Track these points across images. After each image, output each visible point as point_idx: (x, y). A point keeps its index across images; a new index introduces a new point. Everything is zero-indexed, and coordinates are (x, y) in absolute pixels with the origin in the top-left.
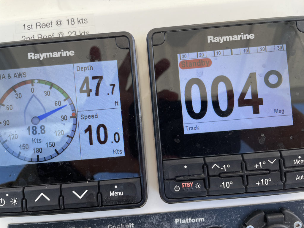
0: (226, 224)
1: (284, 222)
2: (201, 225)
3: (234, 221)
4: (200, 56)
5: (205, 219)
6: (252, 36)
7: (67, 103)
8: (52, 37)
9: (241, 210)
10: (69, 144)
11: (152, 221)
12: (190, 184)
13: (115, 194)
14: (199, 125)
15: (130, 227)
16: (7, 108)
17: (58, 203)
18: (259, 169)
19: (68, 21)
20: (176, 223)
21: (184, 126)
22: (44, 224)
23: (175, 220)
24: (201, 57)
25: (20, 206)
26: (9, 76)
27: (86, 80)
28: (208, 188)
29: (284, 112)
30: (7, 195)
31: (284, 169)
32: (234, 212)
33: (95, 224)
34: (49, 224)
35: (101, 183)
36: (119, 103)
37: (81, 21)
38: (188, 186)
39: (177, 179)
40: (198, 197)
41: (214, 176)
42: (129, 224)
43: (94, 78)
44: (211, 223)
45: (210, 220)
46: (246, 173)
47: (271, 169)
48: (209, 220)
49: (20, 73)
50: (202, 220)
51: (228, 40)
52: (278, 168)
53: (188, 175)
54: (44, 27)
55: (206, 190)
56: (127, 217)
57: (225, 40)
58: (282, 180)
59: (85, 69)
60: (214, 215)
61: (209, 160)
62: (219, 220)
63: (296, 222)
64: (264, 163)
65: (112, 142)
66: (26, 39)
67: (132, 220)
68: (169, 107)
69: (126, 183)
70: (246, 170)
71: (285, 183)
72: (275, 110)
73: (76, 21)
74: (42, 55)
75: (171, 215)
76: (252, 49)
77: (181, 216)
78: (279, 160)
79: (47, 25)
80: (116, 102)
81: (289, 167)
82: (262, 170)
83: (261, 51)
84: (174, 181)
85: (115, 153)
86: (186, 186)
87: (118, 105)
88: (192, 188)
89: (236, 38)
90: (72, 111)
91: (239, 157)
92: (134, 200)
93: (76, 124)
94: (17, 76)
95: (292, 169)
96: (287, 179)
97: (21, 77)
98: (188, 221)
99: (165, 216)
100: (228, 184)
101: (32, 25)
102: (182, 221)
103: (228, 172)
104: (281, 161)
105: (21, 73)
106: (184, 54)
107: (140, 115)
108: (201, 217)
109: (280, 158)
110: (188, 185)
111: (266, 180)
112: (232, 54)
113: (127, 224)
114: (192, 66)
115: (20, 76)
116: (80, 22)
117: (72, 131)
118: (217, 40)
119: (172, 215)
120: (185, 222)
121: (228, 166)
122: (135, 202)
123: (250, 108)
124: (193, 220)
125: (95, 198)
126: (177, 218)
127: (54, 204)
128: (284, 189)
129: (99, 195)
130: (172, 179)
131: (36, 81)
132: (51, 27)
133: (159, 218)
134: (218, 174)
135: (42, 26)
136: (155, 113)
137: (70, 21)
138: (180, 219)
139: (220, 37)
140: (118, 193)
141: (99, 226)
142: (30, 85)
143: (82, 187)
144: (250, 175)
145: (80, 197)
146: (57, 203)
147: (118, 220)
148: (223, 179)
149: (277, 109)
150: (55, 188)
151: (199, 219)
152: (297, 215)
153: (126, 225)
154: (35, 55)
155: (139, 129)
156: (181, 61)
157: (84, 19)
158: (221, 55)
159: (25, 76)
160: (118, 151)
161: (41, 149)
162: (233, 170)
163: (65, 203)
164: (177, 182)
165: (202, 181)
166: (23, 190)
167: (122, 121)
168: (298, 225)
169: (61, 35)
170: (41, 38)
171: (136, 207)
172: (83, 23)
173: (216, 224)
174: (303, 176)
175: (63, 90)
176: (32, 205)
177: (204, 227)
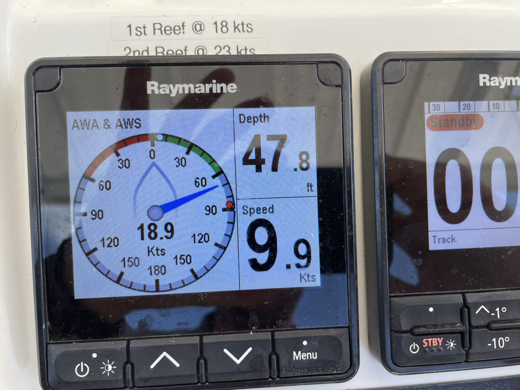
4: (464, 109)
7: (218, 181)
8: (184, 54)
10: (218, 260)
12: (438, 341)
13: (303, 356)
14: (455, 234)
16: (100, 185)
17: (196, 371)
19: (215, 25)
21: (430, 235)
24: (465, 111)
25: (121, 377)
26: (106, 123)
27: (256, 142)
28: (468, 349)
30: (95, 355)
35: (277, 336)
36: (315, 188)
37: (240, 27)
38: (434, 345)
39: (416, 331)
40: (449, 364)
41: (479, 327)
43: (270, 138)
49: (128, 119)
51: (514, 84)
53: (433, 326)
54: (168, 32)
55: (463, 351)
59: (256, 119)
61: (472, 298)
66: (132, 54)
69: (324, 336)
73: (231, 26)
74: (174, 87)
79: (174, 30)
80: (309, 186)
84: (409, 335)
85: (303, 279)
86: (430, 345)
87: (312, 191)
88: (441, 348)
90: (227, 197)
92: (337, 368)
93: (233, 223)
94: (123, 125)
97: (131, 127)
100: (501, 340)
101: (144, 27)
103: (503, 321)
105: (131, 120)
106: (436, 103)
110: (434, 342)
112: (518, 109)
114: (450, 125)
115: (128, 126)
116: (238, 29)
117: (226, 235)
118: (494, 83)
121: (504, 309)
122: (339, 372)
125: (266, 362)
129: (274, 357)
130: (406, 332)
131: (160, 137)
132: (182, 33)
134: (486, 324)
135: (165, 30)
137: (219, 26)
140: (308, 354)
142: (148, 143)
143: (241, 341)
145: (238, 362)
146: (194, 372)
148: (494, 332)
154: (161, 86)
155: (351, 237)
156: (429, 115)
157: (246, 23)
158: (499, 110)
159: (138, 126)
160: (308, 276)
161: (163, 268)
162: (511, 317)
163: (210, 371)
164: (414, 337)
165: (459, 336)
166: (128, 346)
167: (320, 222)
169: (201, 52)
170: (163, 53)
171: (339, 380)
172: (243, 30)
175: (212, 159)
176: (145, 375)
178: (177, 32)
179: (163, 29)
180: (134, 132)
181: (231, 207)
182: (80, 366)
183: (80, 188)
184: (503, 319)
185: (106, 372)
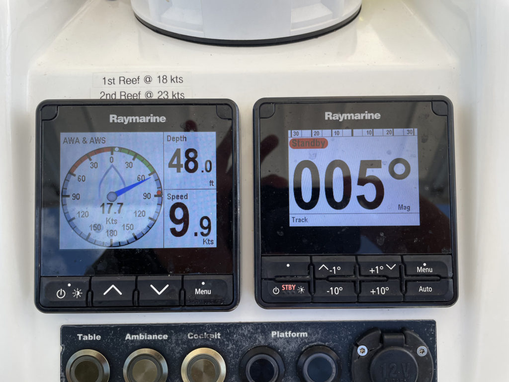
0: (333, 342)
1: (405, 345)
2: (303, 341)
3: (344, 340)
4: (315, 135)
5: (308, 334)
7: (152, 177)
8: (138, 98)
9: (353, 326)
10: (150, 228)
11: (243, 332)
12: (292, 287)
13: (201, 292)
14: (307, 217)
15: (216, 338)
16: (79, 178)
18: (375, 275)
19: (158, 78)
20: (273, 336)
21: (291, 216)
22: (108, 327)
23: (271, 333)
25: (85, 299)
26: (84, 140)
27: (177, 153)
28: (313, 294)
29: (409, 209)
30: (69, 285)
31: (405, 277)
32: (345, 328)
33: (173, 331)
34: (114, 327)
35: (185, 278)
36: (215, 184)
37: (175, 80)
38: (289, 289)
39: (277, 279)
40: (300, 303)
41: (320, 279)
42: (214, 334)
44: (316, 340)
46: (359, 278)
47: (390, 276)
48: (313, 336)
50: (304, 334)
51: (349, 118)
52: (398, 275)
53: (291, 276)
54: (128, 83)
55: (310, 295)
56: (213, 325)
57: (346, 118)
58: (401, 290)
59: (178, 139)
60: (320, 330)
61: (316, 259)
62: (326, 337)
63: (420, 346)
64: (382, 268)
66: (104, 98)
67: (218, 329)
68: (274, 193)
69: (216, 280)
70: (360, 275)
71: (406, 295)
72: (399, 205)
73: (169, 79)
74: (127, 118)
75: (267, 326)
76: (377, 131)
77: (279, 328)
79: (133, 81)
80: (211, 182)
81: (412, 276)
82: (379, 276)
83: (387, 134)
84: (273, 281)
85: (205, 242)
86: (287, 289)
87: (213, 185)
88: (294, 292)
89: (359, 116)
90: (158, 188)
91: (352, 259)
92: (223, 301)
93: (161, 204)
94: (94, 141)
95: (415, 278)
96: (408, 290)
97: (99, 143)
98: (288, 335)
99: (260, 326)
100: (337, 289)
101: (114, 79)
102: (280, 335)
103: (338, 276)
104: (402, 267)
105: (99, 138)
106: (296, 131)
107: (238, 199)
108: (304, 332)
109: (400, 264)
110: (289, 287)
111: (383, 289)
112: (352, 135)
113: (212, 334)
114: (305, 145)
117: (156, 212)
118: (336, 118)
119: (269, 326)
120: (284, 336)
121: (339, 268)
122: (225, 304)
124: (294, 335)
125: (177, 295)
126: (274, 330)
127: (127, 299)
128: (404, 302)
129: (183, 292)
130: (270, 279)
131: (117, 149)
132: (137, 83)
133: (253, 329)
134: (326, 277)
135: (127, 81)
136: (256, 198)
137: (161, 79)
138: (278, 332)
139: (340, 115)
140: (205, 291)
141: (177, 333)
142: (109, 153)
143: (162, 281)
144: (363, 281)
145: (159, 293)
146: (130, 298)
147: (201, 328)
148: (331, 283)
149: (402, 205)
150: (130, 279)
151: (301, 334)
153: (210, 335)
154: (118, 118)
155: (236, 216)
156: (292, 138)
157: (178, 77)
158: (339, 135)
159: (103, 142)
160: (209, 240)
161: (115, 232)
162: (343, 274)
163: (140, 299)
164: (277, 283)
165: (307, 284)
166: (90, 280)
167: (217, 205)
168: (422, 350)
169: (149, 95)
170: (125, 95)
171: (226, 310)
172: (177, 82)
173: (321, 341)
174: (427, 288)
175: (149, 163)
176: (100, 299)
177: (307, 344)
178: (134, 82)
179: (125, 80)
180: (101, 146)
181: (160, 195)
182: (60, 292)
183: (67, 180)
184: (338, 275)
185: (76, 296)
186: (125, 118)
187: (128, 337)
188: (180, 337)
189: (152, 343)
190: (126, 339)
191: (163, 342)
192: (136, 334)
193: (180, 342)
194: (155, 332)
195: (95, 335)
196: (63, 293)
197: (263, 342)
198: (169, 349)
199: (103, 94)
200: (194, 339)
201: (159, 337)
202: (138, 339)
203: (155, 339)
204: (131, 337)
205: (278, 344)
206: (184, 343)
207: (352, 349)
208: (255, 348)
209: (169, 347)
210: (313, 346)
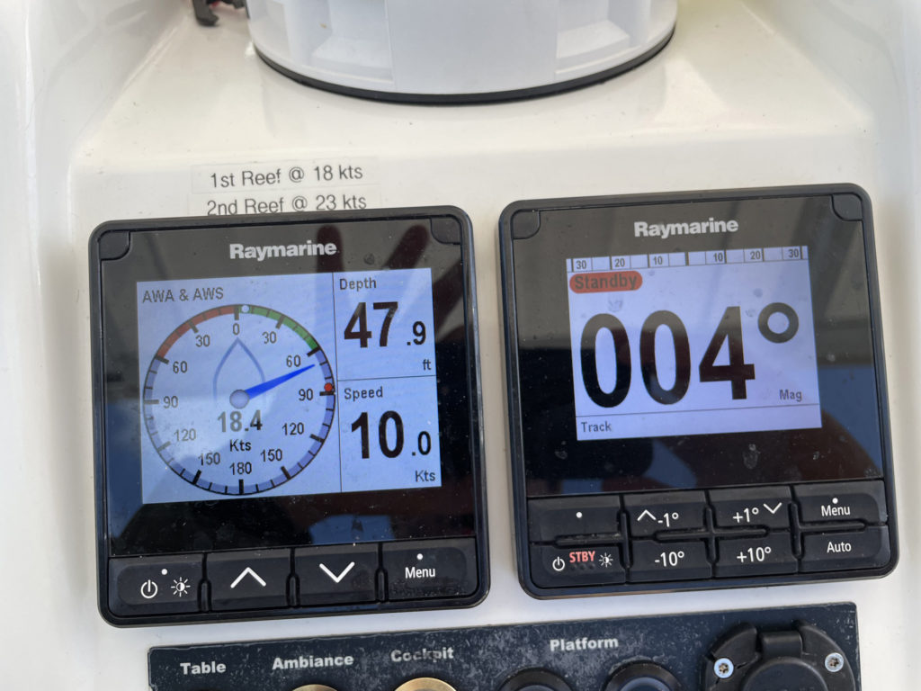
0: (667, 655)
1: (803, 653)
2: (611, 655)
3: (688, 648)
4: (617, 266)
5: (620, 641)
6: (732, 226)
7: (314, 359)
9: (702, 623)
10: (314, 455)
11: (496, 643)
12: (589, 556)
13: (417, 573)
14: (610, 420)
15: (445, 657)
16: (174, 367)
17: (285, 591)
18: (744, 525)
19: (316, 172)
20: (552, 649)
21: (579, 421)
22: (238, 647)
23: (549, 643)
24: (618, 268)
25: (195, 598)
26: (182, 294)
27: (360, 312)
28: (628, 567)
29: (800, 397)
30: (164, 572)
31: (800, 527)
32: (688, 627)
33: (362, 649)
34: (250, 646)
35: (386, 548)
36: (433, 365)
37: (347, 173)
38: (584, 560)
39: (561, 542)
40: (605, 585)
41: (642, 538)
42: (441, 650)
43: (377, 306)
44: (634, 651)
45: (631, 644)
46: (714, 532)
47: (771, 525)
48: (628, 645)
49: (208, 289)
50: (612, 643)
51: (680, 232)
52: (786, 523)
53: (584, 535)
54: (260, 182)
55: (623, 570)
56: (439, 633)
57: (673, 233)
58: (794, 551)
59: (360, 285)
60: (641, 632)
61: (631, 501)
62: (652, 645)
63: (829, 653)
64: (756, 511)
65: (414, 454)
66: (215, 212)
67: (448, 641)
68: (546, 377)
69: (443, 548)
70: (716, 526)
71: (803, 560)
72: (781, 391)
73: (336, 172)
74: (262, 249)
75: (540, 630)
76: (733, 254)
77: (565, 632)
78: (790, 506)
79: (267, 179)
80: (426, 363)
81: (813, 523)
82: (750, 526)
83: (752, 258)
84: (551, 547)
85: (419, 478)
86: (579, 560)
87: (430, 369)
88: (594, 565)
89: (698, 228)
90: (326, 378)
91: (699, 496)
92: (460, 589)
93: (333, 410)
94: (202, 295)
95: (817, 527)
96: (807, 551)
97: (212, 298)
98: (581, 645)
99: (528, 631)
100: (673, 556)
101: (232, 177)
102: (565, 645)
103: (674, 531)
104: (794, 507)
105: (211, 290)
106: (581, 260)
107: (478, 392)
108: (612, 637)
109: (790, 502)
110: (583, 556)
111: (760, 551)
112: (687, 263)
113: (438, 650)
114: (599, 285)
115: (209, 297)
116: (345, 175)
117: (324, 424)
118: (655, 232)
119: (544, 631)
120: (573, 648)
121: (676, 516)
122: (463, 594)
123: (726, 386)
124: (592, 644)
125: (372, 581)
126: (555, 638)
127: (277, 594)
128: (799, 573)
129: (382, 575)
130: (547, 543)
132: (276, 182)
133: (514, 638)
134: (651, 533)
135: (256, 179)
136: (512, 390)
137: (322, 172)
138: (562, 641)
139: (663, 226)
140: (423, 570)
141: (370, 653)
142: (231, 316)
143: (340, 555)
144: (722, 538)
145: (337, 580)
147: (416, 639)
148: (662, 544)
149: (787, 391)
150: (281, 555)
151: (606, 642)
152: (834, 639)
153: (434, 652)
154: (247, 249)
155: (477, 425)
156: (573, 274)
157: (353, 167)
158: (663, 264)
159: (220, 296)
160: (426, 474)
161: (248, 466)
162: (684, 526)
163: (301, 592)
164: (559, 550)
165: (617, 549)
166: (204, 561)
167: (439, 407)
168: (835, 661)
169: (299, 204)
170: (253, 206)
171: (464, 604)
172: (351, 177)
173: (644, 655)
174: (842, 544)
175: (306, 331)
176: (224, 596)
177: (618, 661)
178: (271, 181)
179: (254, 178)
180: (215, 303)
181: (330, 391)
182: (147, 585)
183: (152, 371)
184: (674, 528)
185: (178, 592)
186: (259, 248)
187: (278, 663)
188: (377, 660)
189: (325, 673)
190: (275, 667)
191: (344, 671)
192: (293, 659)
193: (377, 669)
194: (328, 653)
195: (213, 663)
196: (153, 587)
197: (534, 662)
198: (357, 683)
199: (212, 205)
200: (403, 661)
201: (337, 661)
202: (296, 666)
203: (329, 666)
204: (283, 663)
205: (564, 664)
206: (384, 671)
207: (704, 666)
208: (520, 673)
209: (357, 679)
210: (629, 664)
